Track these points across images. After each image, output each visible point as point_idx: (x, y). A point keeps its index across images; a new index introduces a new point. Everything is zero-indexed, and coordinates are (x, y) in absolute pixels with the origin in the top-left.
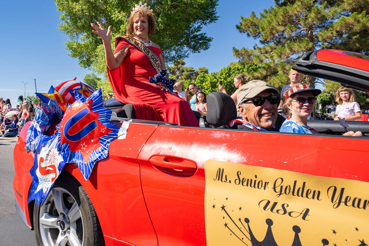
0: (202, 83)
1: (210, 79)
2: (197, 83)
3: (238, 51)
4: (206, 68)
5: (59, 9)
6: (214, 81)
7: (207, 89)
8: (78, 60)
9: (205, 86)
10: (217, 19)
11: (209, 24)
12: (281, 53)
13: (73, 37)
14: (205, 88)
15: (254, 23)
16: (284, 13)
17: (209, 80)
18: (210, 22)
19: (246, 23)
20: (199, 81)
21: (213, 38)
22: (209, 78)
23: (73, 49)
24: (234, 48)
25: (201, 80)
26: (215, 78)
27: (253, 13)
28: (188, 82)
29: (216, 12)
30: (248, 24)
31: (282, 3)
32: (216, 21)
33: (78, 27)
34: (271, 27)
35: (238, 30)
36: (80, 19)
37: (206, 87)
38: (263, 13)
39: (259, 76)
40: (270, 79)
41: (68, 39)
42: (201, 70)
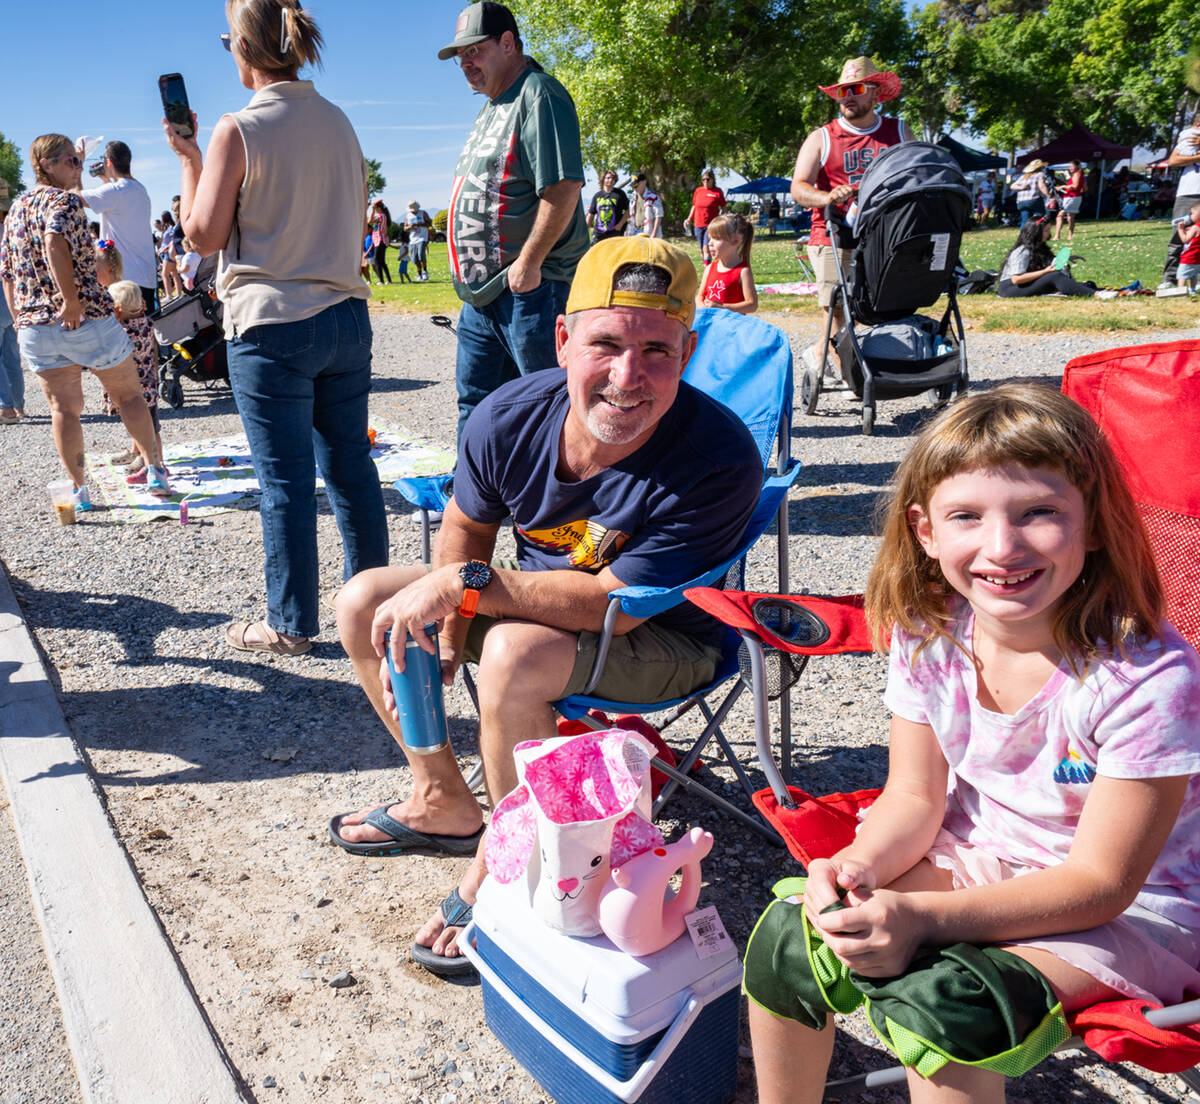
0: (1080, 24)
2: (1051, 28)
7: (1100, 53)
9: (1089, 38)
14: (1089, 44)
20: (1062, 14)
25: (1073, 9)
28: (1000, 29)
37: (1094, 40)
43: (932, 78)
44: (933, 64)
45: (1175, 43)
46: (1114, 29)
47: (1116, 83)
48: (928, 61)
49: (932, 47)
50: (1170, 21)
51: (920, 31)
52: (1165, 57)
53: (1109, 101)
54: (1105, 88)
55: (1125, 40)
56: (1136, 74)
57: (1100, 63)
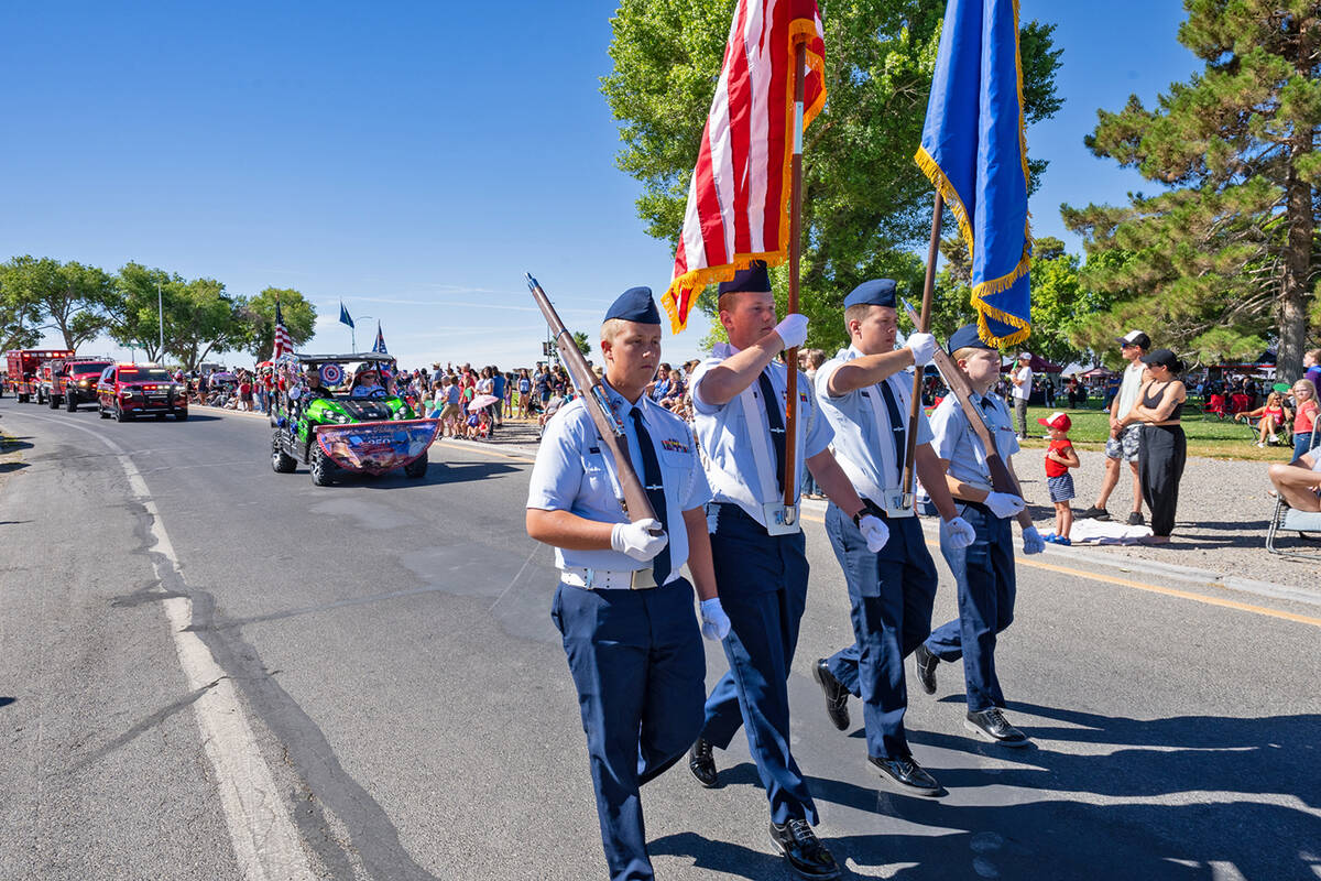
1: (1057, 276)
3: (1076, 214)
4: (1059, 239)
5: (618, 116)
6: (1067, 281)
7: (1045, 307)
8: (670, 243)
10: (1057, 108)
11: (1034, 123)
12: (1186, 220)
13: (653, 185)
15: (1132, 130)
16: (1202, 106)
17: (1053, 278)
18: (1036, 117)
19: (1108, 132)
21: (1047, 163)
22: (1052, 274)
23: (656, 217)
24: (1063, 207)
26: (1073, 271)
27: (1134, 99)
29: (1053, 87)
30: (1115, 135)
31: (1225, 64)
32: (1052, 115)
33: (664, 158)
34: (1165, 146)
35: (1088, 151)
36: (671, 134)
38: (1167, 93)
39: (1130, 283)
40: (1162, 290)
41: (641, 189)
42: (1042, 246)
43: (949, 313)
44: (949, 305)
45: (1086, 307)
46: (1051, 295)
47: (1056, 326)
48: (946, 303)
49: (948, 295)
50: (1082, 294)
51: (940, 286)
52: (1081, 313)
53: (1053, 336)
54: (1050, 328)
55: (1058, 302)
56: (1066, 321)
57: (1045, 313)
